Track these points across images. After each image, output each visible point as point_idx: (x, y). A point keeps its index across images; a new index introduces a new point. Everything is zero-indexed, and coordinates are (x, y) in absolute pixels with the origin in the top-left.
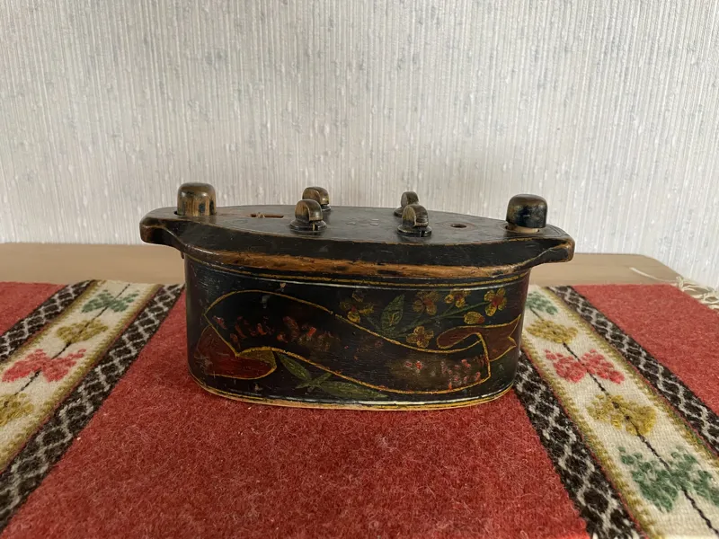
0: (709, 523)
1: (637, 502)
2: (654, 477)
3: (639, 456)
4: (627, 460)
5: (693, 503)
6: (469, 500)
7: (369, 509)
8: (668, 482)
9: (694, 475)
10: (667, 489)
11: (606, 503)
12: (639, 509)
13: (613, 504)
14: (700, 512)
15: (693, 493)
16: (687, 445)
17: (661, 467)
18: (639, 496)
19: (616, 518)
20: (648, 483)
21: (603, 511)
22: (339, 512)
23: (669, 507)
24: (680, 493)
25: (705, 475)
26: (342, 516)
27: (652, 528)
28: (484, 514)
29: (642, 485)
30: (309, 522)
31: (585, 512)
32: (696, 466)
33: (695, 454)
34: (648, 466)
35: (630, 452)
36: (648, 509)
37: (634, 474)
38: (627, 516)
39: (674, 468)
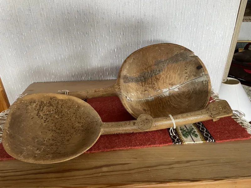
0: (193, 140)
1: (182, 137)
2: (185, 133)
3: (183, 129)
4: (181, 130)
5: (191, 137)
6: (153, 139)
7: (137, 142)
8: (188, 134)
9: (192, 132)
10: (187, 135)
11: (176, 137)
12: (182, 138)
13: (178, 137)
14: (192, 138)
15: (192, 135)
16: (193, 126)
17: (187, 131)
18: (182, 136)
19: (178, 140)
20: (184, 134)
21: (175, 139)
22: (132, 142)
23: (187, 137)
24: (189, 135)
25: (195, 132)
26: (133, 143)
27: (183, 141)
28: (156, 141)
29: (183, 134)
30: (127, 144)
31: (172, 139)
32: (193, 130)
33: (194, 128)
34: (185, 131)
35: (182, 128)
36: (183, 138)
37: (182, 132)
38: (179, 139)
39: (189, 131)
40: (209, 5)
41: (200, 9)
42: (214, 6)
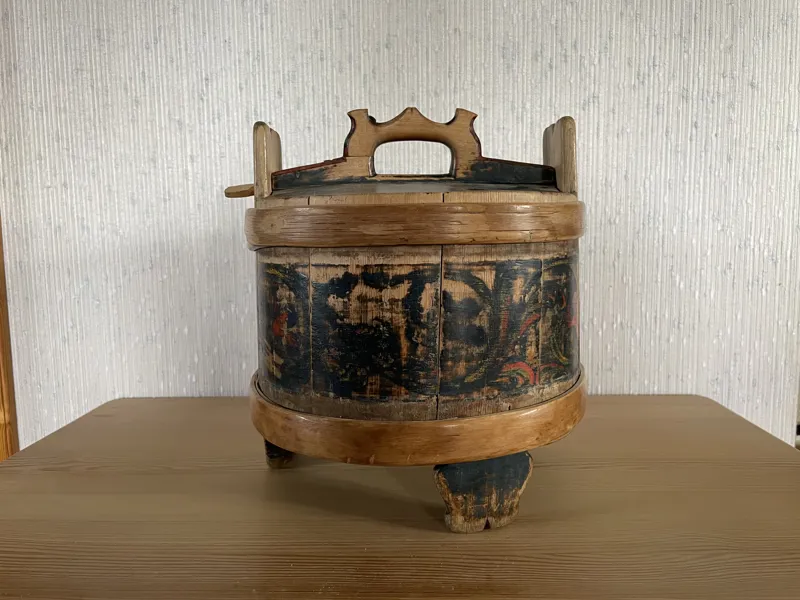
40: (714, 155)
41: (685, 167)
42: (729, 159)
